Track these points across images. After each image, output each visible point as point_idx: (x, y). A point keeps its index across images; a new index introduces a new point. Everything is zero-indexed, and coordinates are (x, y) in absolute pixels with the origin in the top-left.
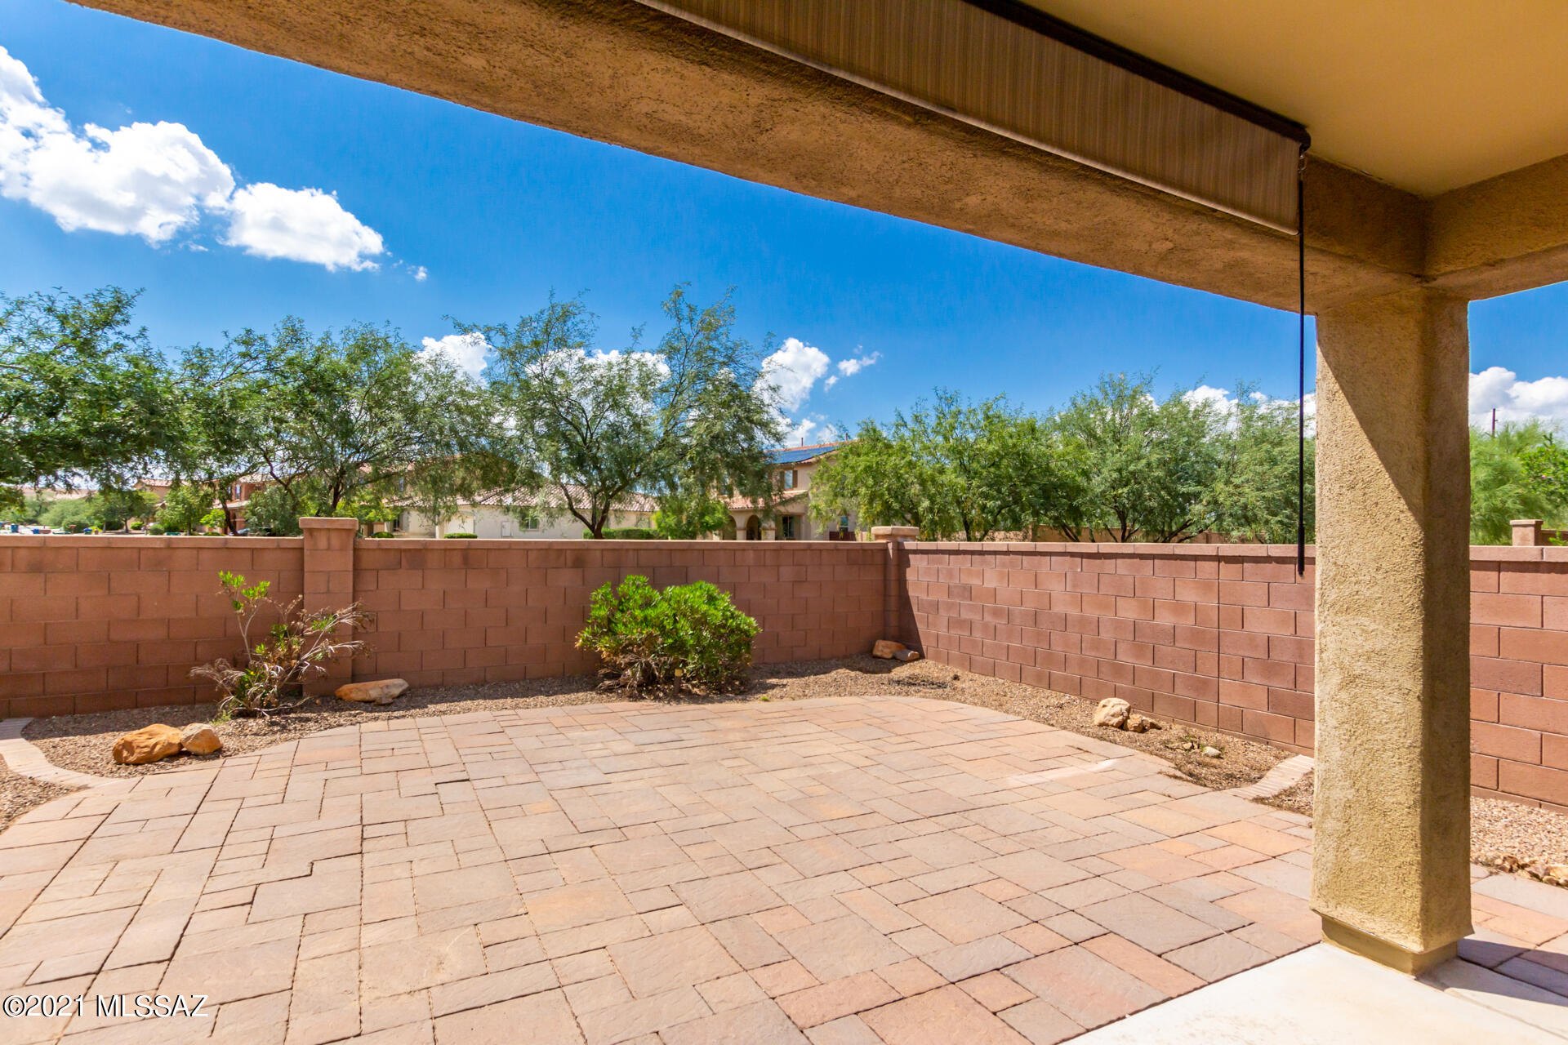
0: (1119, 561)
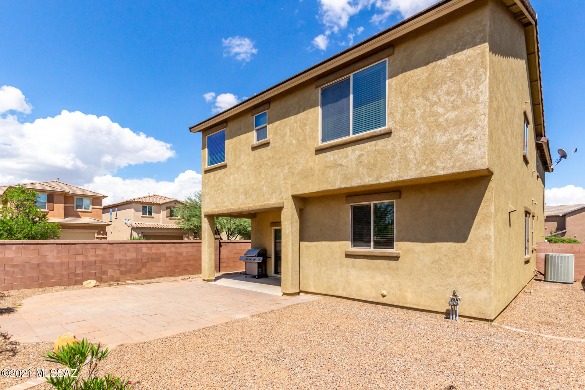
0: (76, 245)
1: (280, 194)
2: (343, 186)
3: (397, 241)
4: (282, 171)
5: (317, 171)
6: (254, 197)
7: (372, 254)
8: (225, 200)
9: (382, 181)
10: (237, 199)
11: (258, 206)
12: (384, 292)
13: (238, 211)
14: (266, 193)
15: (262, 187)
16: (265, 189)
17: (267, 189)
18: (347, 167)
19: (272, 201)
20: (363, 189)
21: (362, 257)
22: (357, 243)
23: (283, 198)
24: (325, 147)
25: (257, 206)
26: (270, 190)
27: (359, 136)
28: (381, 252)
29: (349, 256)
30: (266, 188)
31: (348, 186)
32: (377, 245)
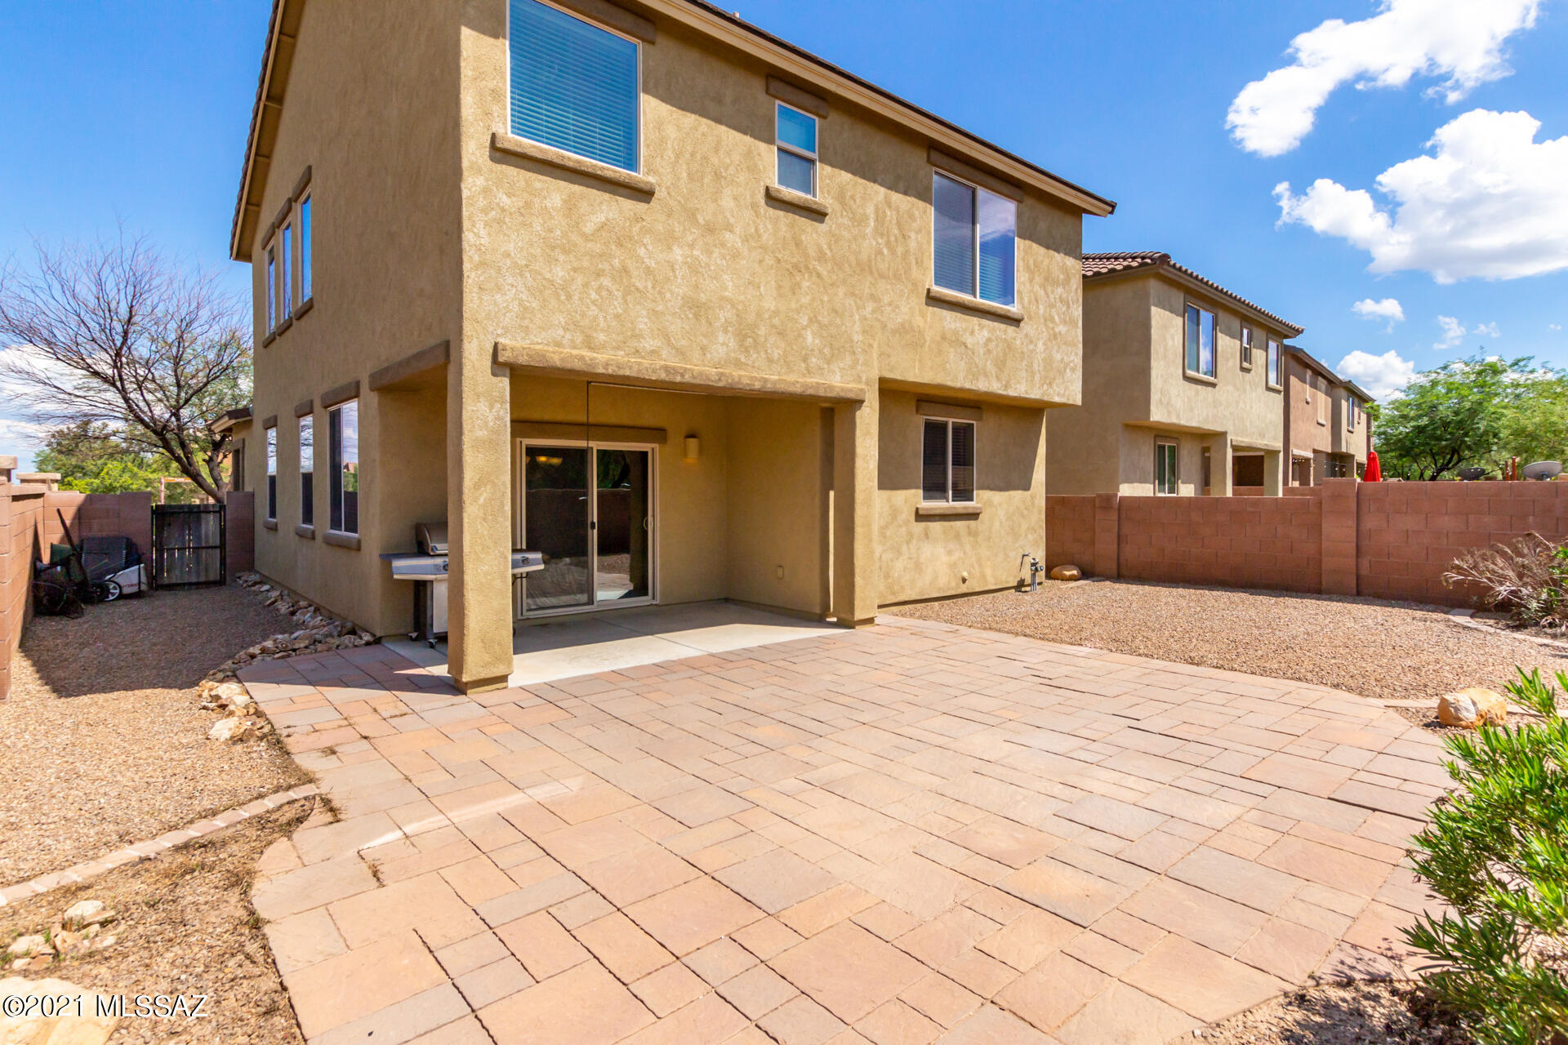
1: (853, 367)
2: (968, 386)
3: (978, 489)
4: (858, 309)
5: (928, 339)
6: (776, 351)
7: (954, 512)
8: (643, 324)
9: (1011, 393)
10: (705, 341)
11: (798, 385)
12: (965, 574)
13: (721, 384)
14: (812, 350)
15: (803, 332)
16: (810, 339)
17: (817, 341)
18: (973, 353)
19: (836, 380)
20: (965, 396)
21: (937, 518)
22: (931, 493)
23: (860, 377)
24: (947, 299)
25: (793, 384)
26: (825, 346)
27: (993, 307)
28: (965, 508)
29: (920, 517)
30: (814, 338)
31: (974, 388)
32: (956, 498)
